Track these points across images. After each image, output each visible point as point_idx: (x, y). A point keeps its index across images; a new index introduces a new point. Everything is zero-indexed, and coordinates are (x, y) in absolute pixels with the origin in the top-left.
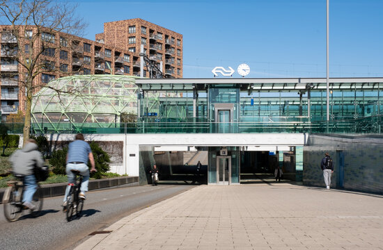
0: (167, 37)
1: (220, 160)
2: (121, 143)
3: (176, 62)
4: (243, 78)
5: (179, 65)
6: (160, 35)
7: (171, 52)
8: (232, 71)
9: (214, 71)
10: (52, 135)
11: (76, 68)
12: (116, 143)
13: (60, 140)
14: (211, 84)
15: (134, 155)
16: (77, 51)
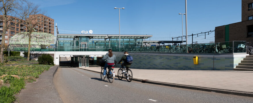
0: (49, 20)
1: (83, 60)
2: (54, 54)
3: (52, 28)
4: (91, 34)
5: (53, 29)
6: (47, 20)
7: (51, 25)
8: (87, 32)
9: (82, 32)
10: (31, 52)
11: (22, 30)
12: (52, 54)
13: (34, 53)
14: (80, 36)
15: (58, 58)
16: (22, 24)
